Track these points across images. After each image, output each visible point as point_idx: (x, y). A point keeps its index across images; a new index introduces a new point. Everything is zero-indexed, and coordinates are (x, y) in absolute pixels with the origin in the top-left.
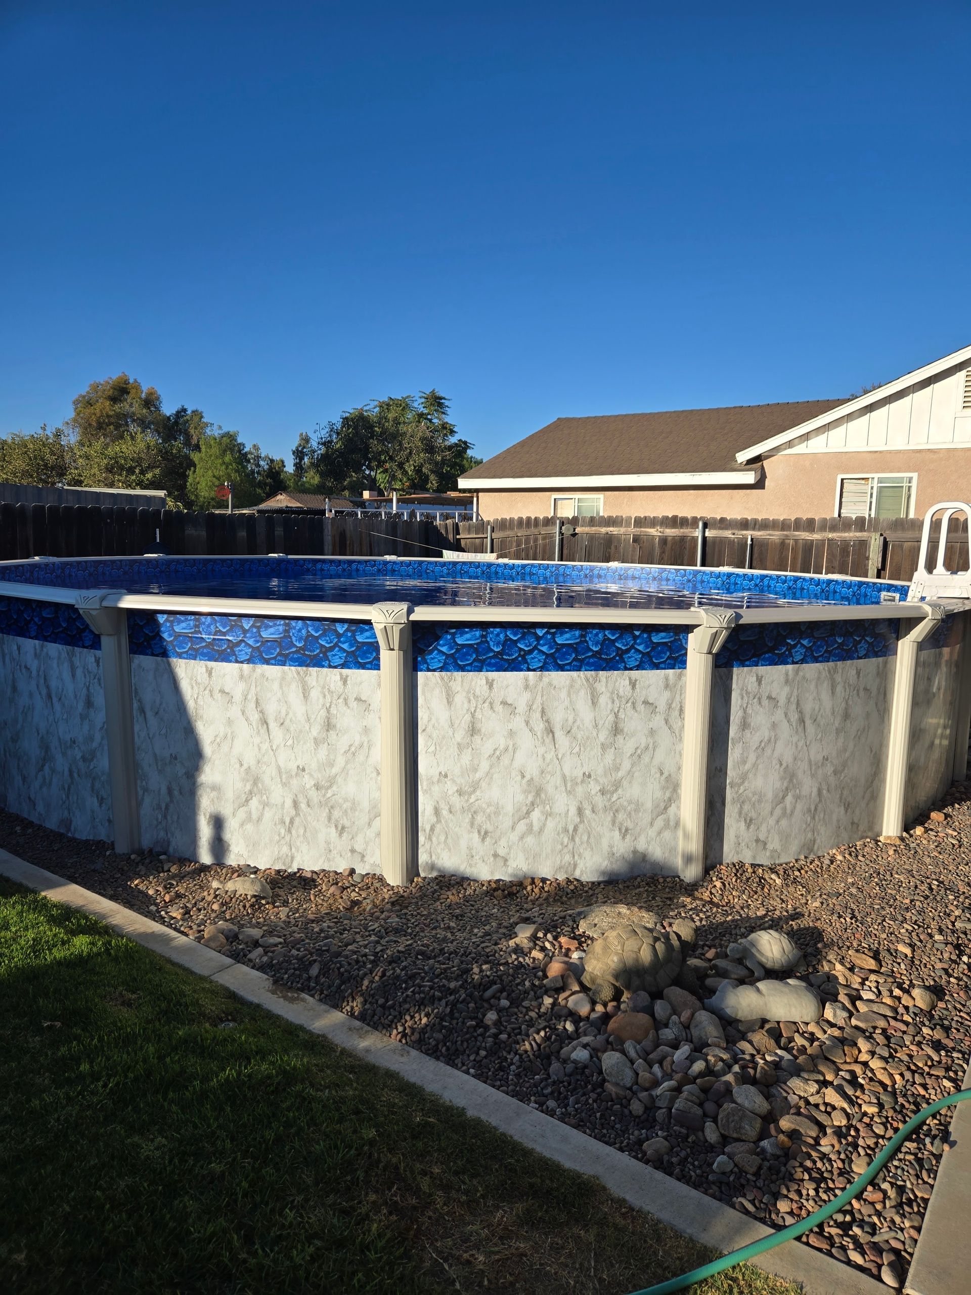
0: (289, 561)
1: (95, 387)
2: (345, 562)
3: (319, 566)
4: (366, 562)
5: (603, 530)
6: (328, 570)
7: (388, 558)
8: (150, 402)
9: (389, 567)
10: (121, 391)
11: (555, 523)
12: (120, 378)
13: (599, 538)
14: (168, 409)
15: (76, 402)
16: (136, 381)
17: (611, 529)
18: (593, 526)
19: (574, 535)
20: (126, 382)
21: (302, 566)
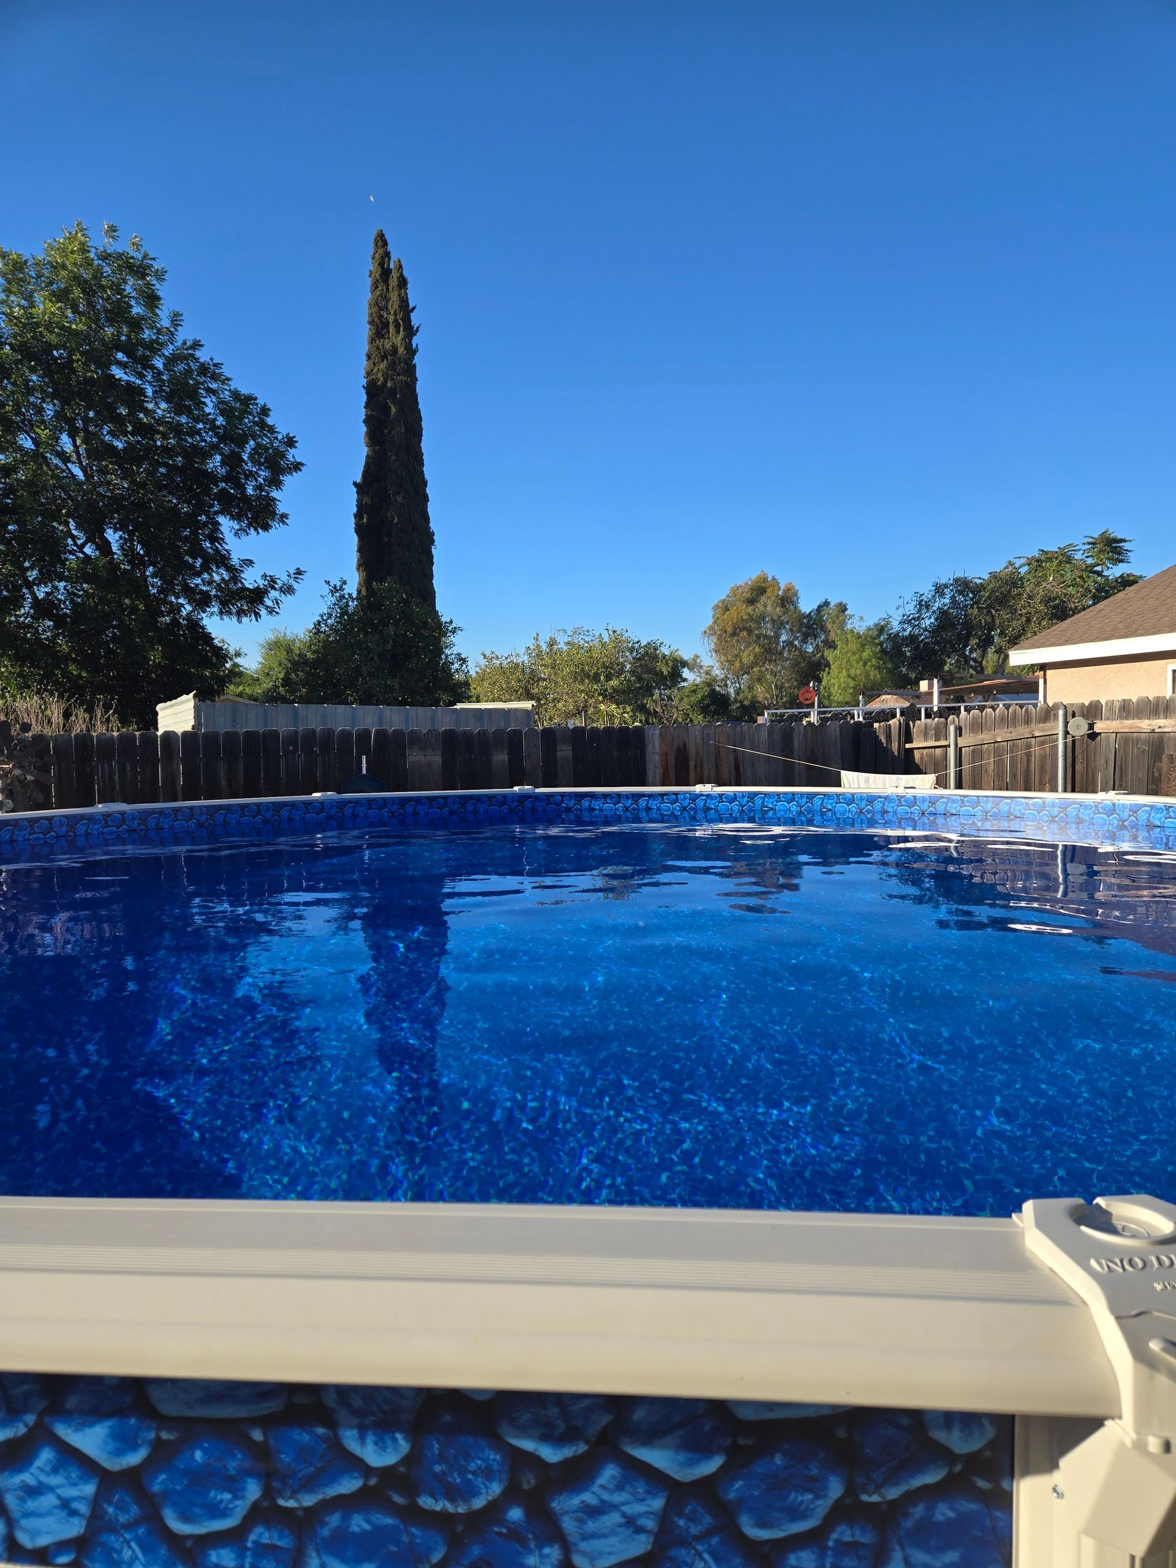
0: (537, 797)
1: (735, 590)
2: (628, 796)
3: (585, 803)
4: (662, 795)
5: (1146, 725)
6: (601, 810)
7: (699, 788)
8: (787, 600)
9: (700, 803)
10: (760, 589)
11: (1056, 716)
12: (759, 577)
13: (1138, 740)
14: (807, 605)
15: (716, 607)
16: (774, 579)
17: (1162, 722)
18: (1127, 718)
19: (1093, 736)
20: (765, 580)
21: (558, 804)
